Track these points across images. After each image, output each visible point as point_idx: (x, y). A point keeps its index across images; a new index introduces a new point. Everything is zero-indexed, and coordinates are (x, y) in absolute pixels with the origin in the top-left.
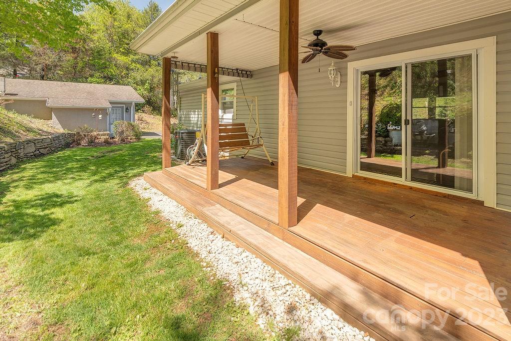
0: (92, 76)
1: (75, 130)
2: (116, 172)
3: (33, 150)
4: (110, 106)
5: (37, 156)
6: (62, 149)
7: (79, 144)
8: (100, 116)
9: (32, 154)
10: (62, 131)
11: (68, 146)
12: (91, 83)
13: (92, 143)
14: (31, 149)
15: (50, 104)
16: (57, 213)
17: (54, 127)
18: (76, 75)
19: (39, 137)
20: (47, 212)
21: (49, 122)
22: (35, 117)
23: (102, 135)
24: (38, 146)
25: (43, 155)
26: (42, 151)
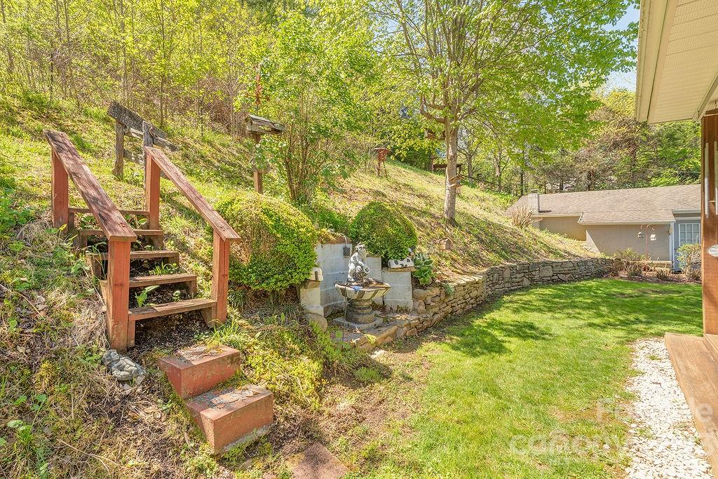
0: (659, 175)
1: (615, 255)
2: (638, 321)
3: (551, 274)
4: (673, 219)
5: (553, 281)
6: (591, 278)
7: (616, 275)
8: (653, 236)
9: (549, 278)
10: (598, 254)
11: (600, 275)
12: (656, 186)
13: (637, 275)
14: (548, 273)
15: (584, 220)
16: (513, 343)
17: (588, 249)
18: (636, 178)
19: (560, 260)
20: (507, 339)
21: (584, 243)
22: (568, 237)
23: (658, 265)
24: (557, 270)
25: (562, 281)
26: (561, 276)
